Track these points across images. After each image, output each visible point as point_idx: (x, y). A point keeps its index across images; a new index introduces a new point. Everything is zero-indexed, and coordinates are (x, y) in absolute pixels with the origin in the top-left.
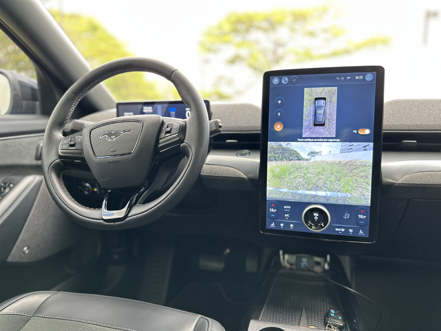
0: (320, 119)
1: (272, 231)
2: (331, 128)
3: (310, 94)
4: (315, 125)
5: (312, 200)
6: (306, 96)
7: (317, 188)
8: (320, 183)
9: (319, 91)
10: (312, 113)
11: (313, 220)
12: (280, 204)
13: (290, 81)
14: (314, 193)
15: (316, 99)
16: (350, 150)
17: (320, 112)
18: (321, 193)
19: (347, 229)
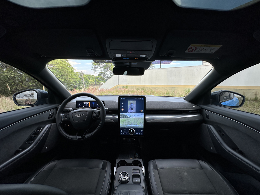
0: (132, 108)
1: (121, 135)
2: (134, 110)
3: (130, 102)
4: (131, 109)
5: (131, 127)
6: (129, 102)
7: (132, 124)
8: (132, 123)
9: (131, 101)
10: (130, 106)
11: (131, 132)
12: (123, 128)
13: (125, 99)
14: (131, 125)
15: (131, 103)
16: (139, 115)
17: (132, 106)
18: (133, 125)
19: (139, 134)
